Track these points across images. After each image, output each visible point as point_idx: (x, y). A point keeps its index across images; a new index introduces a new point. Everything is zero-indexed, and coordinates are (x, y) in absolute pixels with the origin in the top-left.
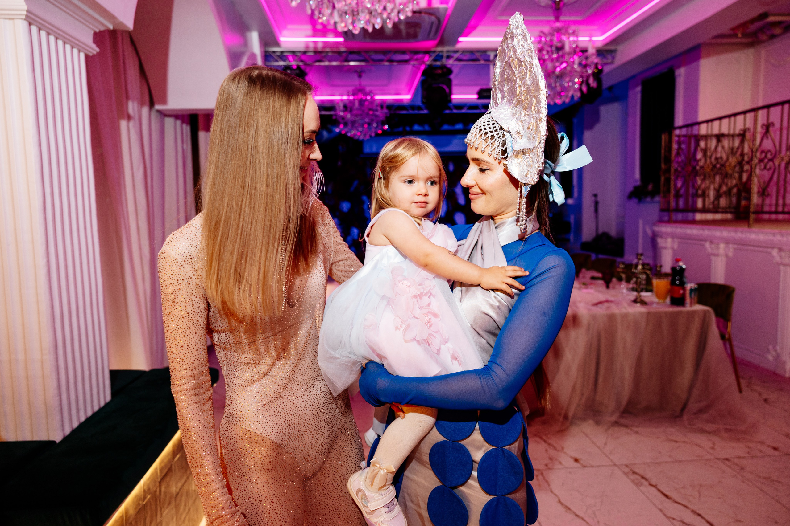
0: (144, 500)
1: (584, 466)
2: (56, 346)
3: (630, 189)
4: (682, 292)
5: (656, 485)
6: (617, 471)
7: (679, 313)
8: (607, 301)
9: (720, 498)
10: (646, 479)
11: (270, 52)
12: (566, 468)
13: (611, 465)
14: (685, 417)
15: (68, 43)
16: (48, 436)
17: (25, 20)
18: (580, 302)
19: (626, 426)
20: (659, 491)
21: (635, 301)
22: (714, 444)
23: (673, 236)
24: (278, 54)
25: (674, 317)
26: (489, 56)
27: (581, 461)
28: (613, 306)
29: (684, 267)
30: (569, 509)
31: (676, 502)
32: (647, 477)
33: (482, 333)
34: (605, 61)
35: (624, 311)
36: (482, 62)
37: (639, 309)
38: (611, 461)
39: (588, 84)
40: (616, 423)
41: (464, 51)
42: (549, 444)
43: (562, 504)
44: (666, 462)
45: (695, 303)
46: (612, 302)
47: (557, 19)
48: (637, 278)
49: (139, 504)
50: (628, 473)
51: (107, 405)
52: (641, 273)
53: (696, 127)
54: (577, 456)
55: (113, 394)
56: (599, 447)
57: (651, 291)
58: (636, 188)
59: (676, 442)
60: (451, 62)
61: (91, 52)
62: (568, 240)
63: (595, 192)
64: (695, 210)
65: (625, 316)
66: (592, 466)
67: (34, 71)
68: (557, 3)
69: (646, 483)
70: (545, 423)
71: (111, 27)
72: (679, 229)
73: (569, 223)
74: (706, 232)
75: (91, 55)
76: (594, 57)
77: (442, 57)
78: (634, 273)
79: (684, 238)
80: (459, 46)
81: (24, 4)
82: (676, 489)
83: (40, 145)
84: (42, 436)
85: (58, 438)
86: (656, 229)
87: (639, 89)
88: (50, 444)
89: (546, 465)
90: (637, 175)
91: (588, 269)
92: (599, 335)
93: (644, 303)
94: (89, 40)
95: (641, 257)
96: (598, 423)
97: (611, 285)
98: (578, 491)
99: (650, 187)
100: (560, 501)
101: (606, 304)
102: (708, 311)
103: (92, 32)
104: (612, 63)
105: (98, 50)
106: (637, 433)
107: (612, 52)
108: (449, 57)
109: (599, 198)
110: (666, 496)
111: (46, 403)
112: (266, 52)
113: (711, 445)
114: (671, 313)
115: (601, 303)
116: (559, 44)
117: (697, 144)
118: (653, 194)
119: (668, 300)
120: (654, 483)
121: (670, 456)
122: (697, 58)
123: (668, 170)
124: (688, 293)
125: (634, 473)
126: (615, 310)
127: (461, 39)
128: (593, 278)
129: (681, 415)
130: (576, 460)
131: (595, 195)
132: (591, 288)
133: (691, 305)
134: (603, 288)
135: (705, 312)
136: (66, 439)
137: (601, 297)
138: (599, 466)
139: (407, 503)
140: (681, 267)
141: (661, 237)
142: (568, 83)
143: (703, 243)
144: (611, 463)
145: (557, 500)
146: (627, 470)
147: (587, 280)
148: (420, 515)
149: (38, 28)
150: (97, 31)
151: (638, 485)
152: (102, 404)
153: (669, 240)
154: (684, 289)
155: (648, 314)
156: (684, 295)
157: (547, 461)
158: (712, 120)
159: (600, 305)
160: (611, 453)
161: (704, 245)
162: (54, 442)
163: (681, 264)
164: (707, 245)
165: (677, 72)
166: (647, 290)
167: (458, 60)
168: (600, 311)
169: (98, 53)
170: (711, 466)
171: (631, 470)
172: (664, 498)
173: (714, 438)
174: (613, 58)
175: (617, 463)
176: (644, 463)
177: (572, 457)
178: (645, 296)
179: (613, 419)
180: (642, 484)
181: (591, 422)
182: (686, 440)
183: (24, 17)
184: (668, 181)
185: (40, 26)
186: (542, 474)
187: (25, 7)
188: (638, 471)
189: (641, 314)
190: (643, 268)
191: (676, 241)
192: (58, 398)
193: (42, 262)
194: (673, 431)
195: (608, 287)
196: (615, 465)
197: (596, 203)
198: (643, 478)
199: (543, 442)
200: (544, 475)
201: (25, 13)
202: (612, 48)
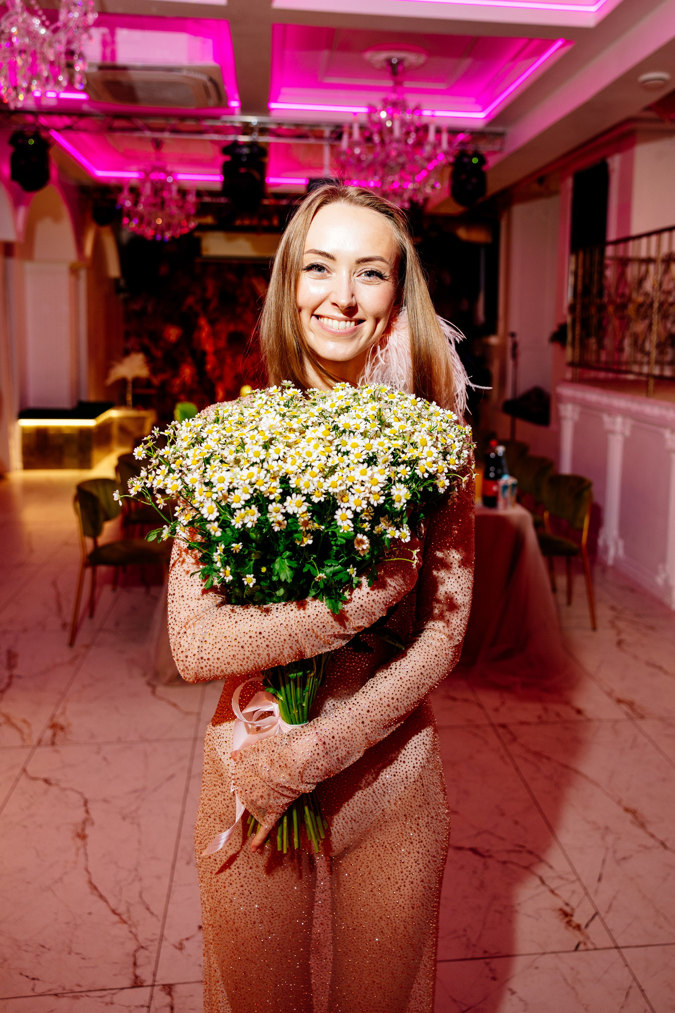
3: (554, 327)
4: (494, 489)
26: (323, 132)
58: (561, 328)
68: (394, 65)
72: (579, 393)
74: (604, 399)
79: (584, 406)
87: (570, 182)
104: (501, 151)
107: (500, 135)
122: (631, 143)
124: (501, 490)
131: (513, 335)
133: (505, 507)
141: (562, 403)
143: (602, 414)
153: (570, 407)
154: (498, 485)
156: (497, 493)
161: (602, 418)
164: (605, 417)
165: (611, 163)
197: (514, 346)
202: (499, 129)
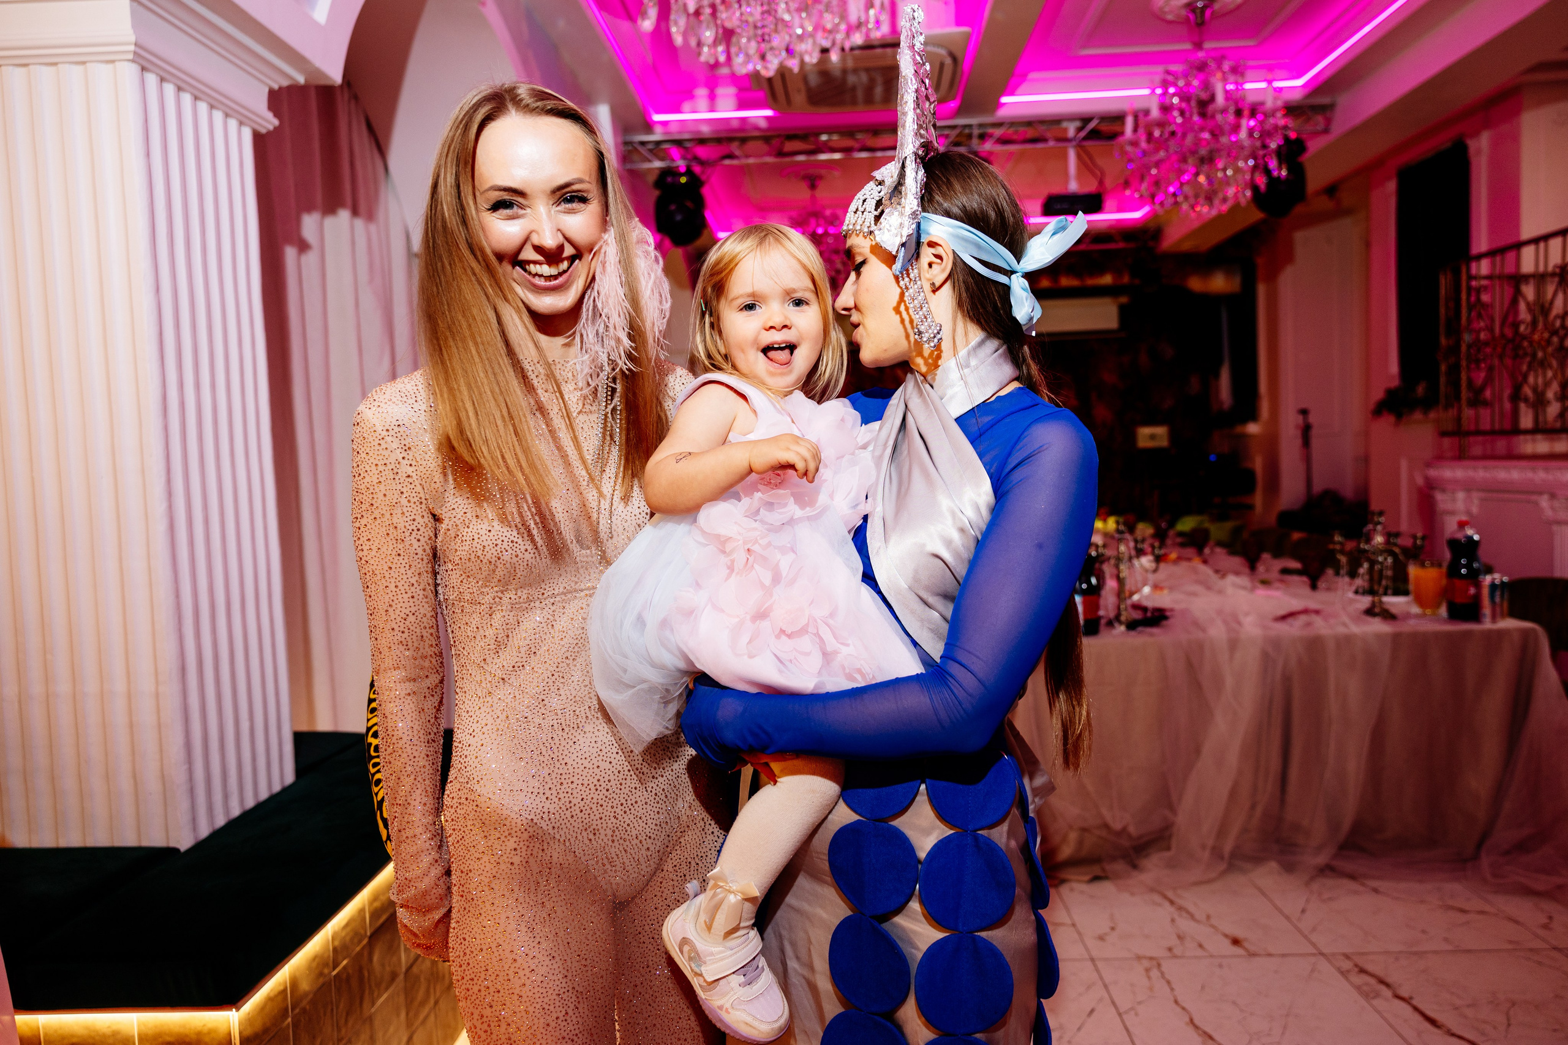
0: (334, 969)
1: (1253, 955)
2: (183, 669)
3: (1378, 394)
4: (1472, 591)
5: (1411, 998)
6: (1324, 965)
7: (1468, 634)
8: (1305, 611)
9: (1555, 1030)
10: (1387, 985)
11: (635, 143)
12: (1212, 956)
13: (1313, 955)
14: (1485, 861)
15: (217, 109)
16: (168, 838)
17: (133, 61)
18: (1247, 614)
19: (1352, 877)
20: (1416, 1009)
21: (1370, 612)
22: (1550, 918)
23: (1469, 486)
24: (650, 146)
25: (1453, 645)
26: (1066, 130)
27: (1246, 944)
28: (1318, 621)
29: (1476, 537)
30: (1211, 1038)
31: (1453, 1035)
32: (1389, 980)
33: (931, 600)
34: (1309, 128)
35: (1341, 630)
36: (1051, 143)
37: (1378, 626)
38: (1314, 945)
39: (1267, 172)
40: (1327, 870)
41: (1013, 123)
42: (1180, 908)
43: (1196, 1027)
44: (1435, 952)
45: (1503, 616)
46: (1317, 612)
47: (1198, 46)
48: (1373, 563)
49: (321, 974)
50: (1348, 971)
51: (285, 790)
52: (1381, 552)
53: (1511, 256)
54: (1239, 933)
55: (299, 771)
56: (1287, 918)
57: (1406, 593)
58: (1390, 393)
59: (1463, 911)
60: (988, 146)
61: (265, 127)
62: (1251, 507)
63: (1304, 406)
64: (1516, 431)
65: (1345, 642)
66: (1270, 955)
67: (148, 154)
68: (1198, 11)
69: (1387, 993)
70: (1171, 865)
71: (301, 80)
72: (1481, 473)
73: (1251, 474)
74: (1540, 475)
75: (263, 131)
76: (1279, 114)
77: (970, 136)
78: (1365, 551)
79: (1492, 489)
80: (1002, 113)
81: (131, 32)
82: (1456, 1009)
83: (158, 290)
84: (155, 839)
85: (184, 842)
86: (1433, 473)
87: (1392, 186)
88: (170, 853)
89: (1170, 949)
90: (1394, 368)
91: (1277, 554)
92: (1287, 680)
93: (1387, 615)
94: (259, 104)
95: (1380, 519)
96: (1289, 868)
97: (1322, 584)
98: (1234, 1003)
99: (1420, 390)
100: (1192, 1021)
101: (1303, 618)
102: (1533, 630)
103: (267, 90)
104: (1326, 131)
105: (276, 122)
106: (1376, 891)
107: (1326, 110)
108: (983, 137)
109: (1312, 419)
110: (1432, 1022)
111: (163, 777)
112: (626, 143)
113: (1544, 920)
114: (1449, 635)
115: (1291, 615)
116: (1203, 95)
117: (1517, 294)
118: (1428, 404)
119: (1443, 611)
120: (1405, 995)
121: (1446, 940)
122: (1515, 112)
123: (1455, 349)
124: (1486, 592)
125: (1362, 971)
126: (1321, 627)
127: (1005, 100)
128: (1285, 571)
129: (1476, 857)
130: (1236, 942)
131: (1304, 412)
132: (1277, 589)
133: (1494, 619)
134: (1306, 591)
135: (1525, 633)
136: (200, 847)
137: (1296, 604)
138: (1284, 955)
139: (789, 963)
140: (1470, 538)
141: (1444, 490)
142: (1224, 170)
143: (1534, 497)
144: (1314, 951)
145: (1187, 1019)
146: (1347, 965)
147: (1274, 574)
148: (813, 988)
149: (159, 78)
150: (276, 87)
151: (1368, 995)
152: (277, 788)
153: (1461, 495)
154: (1478, 585)
155: (1396, 637)
156: (1478, 597)
157: (1173, 941)
158: (1546, 238)
159: (1290, 620)
160: (1314, 929)
161: (1537, 504)
162: (175, 850)
163: (1470, 532)
164: (1544, 502)
165: (1472, 144)
166: (1396, 593)
167: (1004, 141)
168: (1293, 629)
169: (275, 128)
170: (1540, 963)
171: (1356, 965)
172: (1427, 1025)
173: (1549, 906)
174: (1328, 121)
175: (1325, 951)
176: (1387, 953)
177: (1226, 936)
178: (1393, 604)
179: (1321, 859)
180: (1377, 995)
181: (1273, 865)
182: (1487, 908)
183: (131, 56)
184: (1454, 371)
185: (162, 73)
186: (1159, 965)
187: (133, 39)
188: (1370, 968)
189: (1379, 636)
190: (1387, 542)
191: (1476, 496)
192: (186, 767)
193: (159, 508)
194: (1458, 891)
195: (1314, 587)
196: (1322, 954)
197: (1306, 430)
198: (1382, 981)
199: (1167, 904)
200: (1163, 969)
201: (132, 48)
202: (1325, 100)
